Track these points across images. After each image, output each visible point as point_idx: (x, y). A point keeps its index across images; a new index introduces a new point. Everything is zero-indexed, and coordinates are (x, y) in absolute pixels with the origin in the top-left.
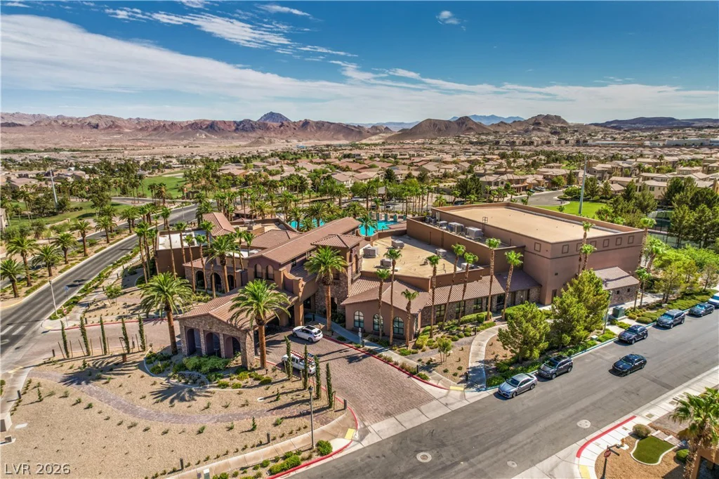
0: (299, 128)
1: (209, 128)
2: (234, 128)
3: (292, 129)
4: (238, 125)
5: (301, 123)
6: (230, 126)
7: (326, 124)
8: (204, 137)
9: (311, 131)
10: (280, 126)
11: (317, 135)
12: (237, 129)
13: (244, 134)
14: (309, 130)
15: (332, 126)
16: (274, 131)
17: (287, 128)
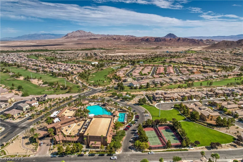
0: (176, 41)
1: (146, 40)
2: (154, 40)
3: (174, 41)
4: (156, 39)
5: (178, 39)
6: (153, 39)
7: (186, 39)
8: (144, 44)
9: (180, 42)
10: (170, 40)
11: (182, 44)
12: (155, 41)
13: (157, 42)
14: (180, 41)
15: (188, 40)
16: (168, 41)
17: (172, 41)
